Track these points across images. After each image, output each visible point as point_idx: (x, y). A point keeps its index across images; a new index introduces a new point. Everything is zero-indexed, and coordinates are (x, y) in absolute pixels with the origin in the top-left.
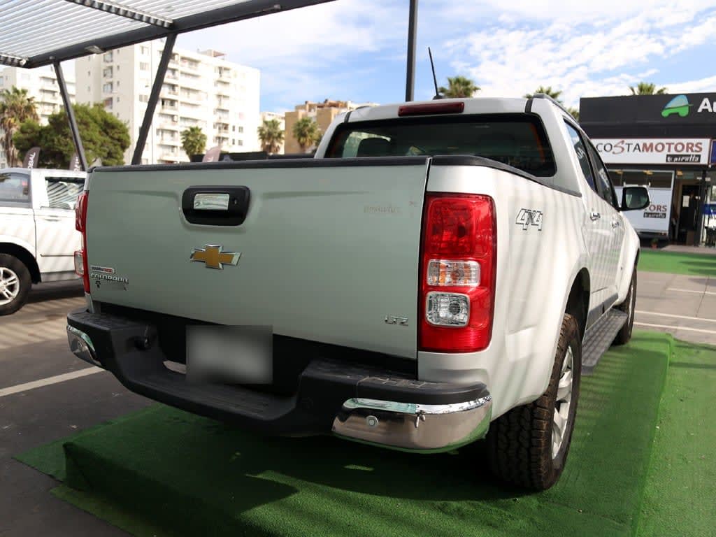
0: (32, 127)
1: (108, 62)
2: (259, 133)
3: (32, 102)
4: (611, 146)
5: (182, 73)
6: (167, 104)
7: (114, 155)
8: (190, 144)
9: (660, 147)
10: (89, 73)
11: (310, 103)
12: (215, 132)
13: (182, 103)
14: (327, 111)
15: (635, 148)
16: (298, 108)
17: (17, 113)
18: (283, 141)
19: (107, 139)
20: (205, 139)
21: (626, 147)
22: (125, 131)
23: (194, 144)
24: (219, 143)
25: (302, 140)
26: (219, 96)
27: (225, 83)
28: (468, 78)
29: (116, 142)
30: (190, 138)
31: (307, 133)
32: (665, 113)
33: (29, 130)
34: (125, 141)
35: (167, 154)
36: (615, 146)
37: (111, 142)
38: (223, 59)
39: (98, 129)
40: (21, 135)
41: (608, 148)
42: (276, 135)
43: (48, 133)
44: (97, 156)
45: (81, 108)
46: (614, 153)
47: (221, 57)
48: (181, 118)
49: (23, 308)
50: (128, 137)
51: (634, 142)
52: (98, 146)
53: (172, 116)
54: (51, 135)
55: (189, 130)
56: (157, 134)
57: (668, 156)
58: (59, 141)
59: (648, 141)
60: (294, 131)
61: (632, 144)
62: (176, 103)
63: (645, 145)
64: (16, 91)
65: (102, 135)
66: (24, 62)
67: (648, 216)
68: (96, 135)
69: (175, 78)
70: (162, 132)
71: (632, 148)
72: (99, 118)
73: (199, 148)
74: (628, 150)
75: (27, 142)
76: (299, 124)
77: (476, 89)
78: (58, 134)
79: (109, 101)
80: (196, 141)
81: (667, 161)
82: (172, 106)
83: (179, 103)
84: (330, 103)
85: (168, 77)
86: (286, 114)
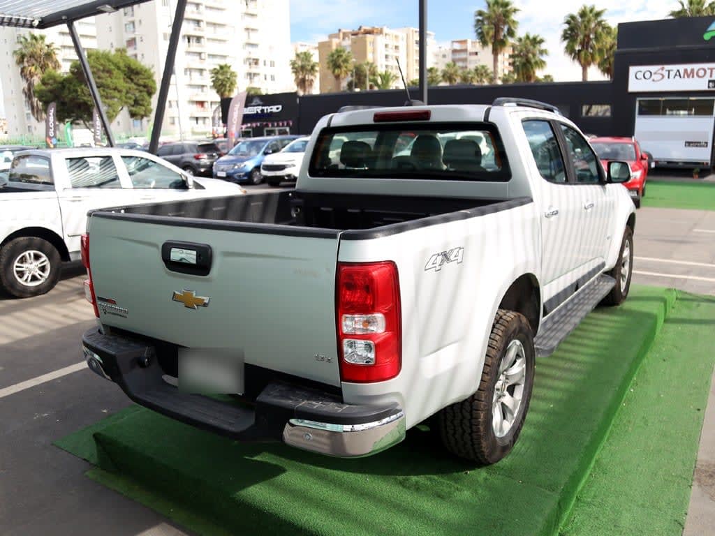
0: (53, 78)
2: (291, 67)
3: (52, 48)
4: (651, 73)
5: (207, 7)
6: (193, 42)
7: (141, 102)
8: (220, 82)
9: (701, 73)
11: (344, 30)
12: (246, 69)
13: (208, 39)
14: (362, 38)
15: (676, 75)
16: (331, 37)
17: (36, 60)
18: (318, 75)
19: (133, 86)
20: (236, 76)
21: (666, 74)
22: (150, 77)
23: (224, 83)
24: (251, 78)
25: (337, 71)
26: (247, 29)
27: (252, 15)
29: (141, 88)
30: (221, 77)
31: (342, 64)
32: (707, 37)
33: (51, 81)
34: (151, 87)
35: (197, 95)
36: (655, 73)
37: (137, 89)
39: (122, 76)
40: (43, 87)
41: (648, 75)
42: (309, 68)
43: (71, 83)
44: (123, 104)
45: (103, 55)
46: (653, 80)
48: (209, 55)
49: (56, 286)
50: (153, 82)
51: (674, 68)
52: (124, 94)
53: (200, 54)
54: (75, 86)
55: (218, 68)
56: (186, 74)
57: (710, 81)
58: (82, 92)
59: (689, 67)
60: (328, 63)
61: (672, 70)
62: (202, 40)
63: (686, 71)
64: (33, 37)
65: (127, 82)
66: (36, 23)
67: (689, 146)
68: (120, 81)
69: (199, 13)
70: (190, 72)
71: (672, 74)
72: (122, 65)
73: (229, 87)
74: (669, 77)
75: (49, 94)
76: (332, 55)
77: (515, 11)
78: (81, 84)
79: (132, 42)
80: (226, 79)
81: (709, 87)
82: (199, 42)
83: (206, 39)
84: (365, 30)
85: (193, 12)
86: (319, 43)
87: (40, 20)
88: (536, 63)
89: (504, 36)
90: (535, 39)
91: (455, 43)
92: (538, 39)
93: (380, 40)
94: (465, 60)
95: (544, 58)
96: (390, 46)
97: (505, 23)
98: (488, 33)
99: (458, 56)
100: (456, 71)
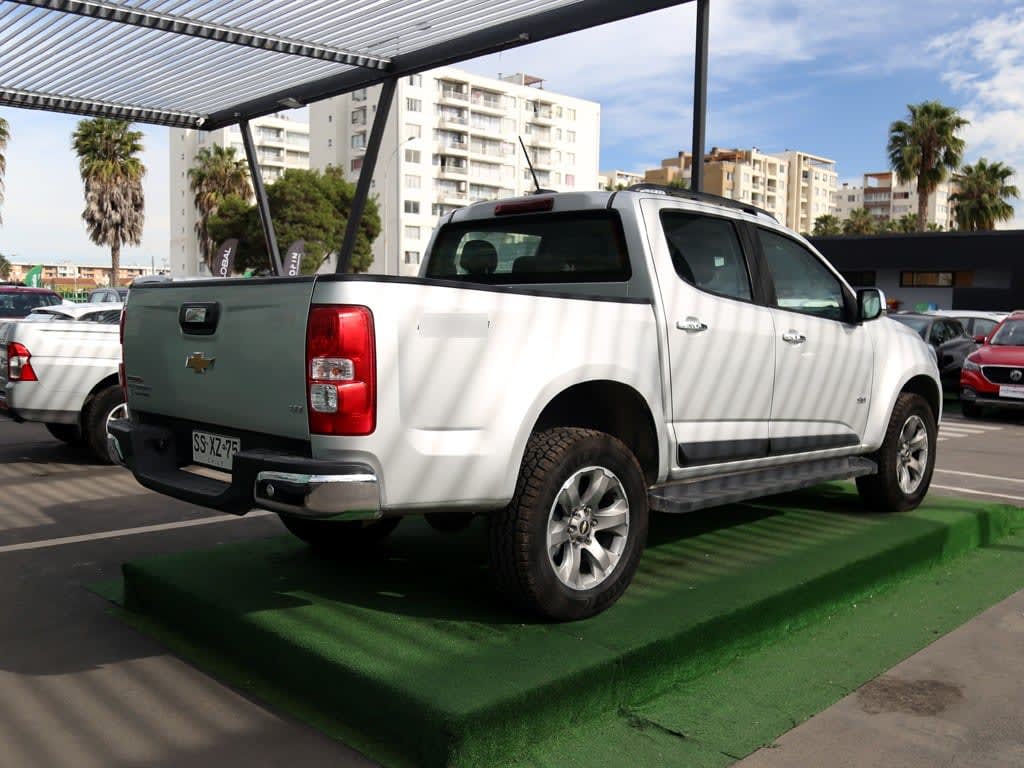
0: (234, 208)
1: (358, 100)
3: (242, 167)
5: (473, 113)
6: (450, 165)
7: (356, 248)
10: (330, 117)
11: (687, 154)
13: (473, 162)
14: (714, 166)
16: (666, 163)
17: (219, 185)
22: (372, 211)
26: (534, 149)
27: (543, 127)
28: (944, 105)
33: (231, 213)
34: (372, 225)
38: (541, 88)
39: (332, 208)
40: (220, 220)
44: (330, 249)
47: (538, 84)
48: (472, 185)
50: (378, 219)
52: (331, 234)
53: (458, 183)
56: (434, 213)
62: (464, 162)
64: (219, 151)
65: (337, 217)
66: (202, 121)
68: (327, 215)
69: (462, 122)
70: (442, 209)
72: (333, 192)
75: (226, 230)
77: (959, 123)
79: (359, 163)
82: (458, 166)
83: (469, 162)
84: (721, 153)
85: (452, 120)
86: (647, 173)
87: (207, 118)
88: (995, 208)
89: (939, 163)
90: (994, 169)
91: (869, 178)
92: (1000, 169)
93: (745, 169)
94: (886, 206)
95: (1010, 201)
96: (761, 180)
97: (939, 144)
98: (910, 159)
99: (874, 199)
100: (867, 223)
